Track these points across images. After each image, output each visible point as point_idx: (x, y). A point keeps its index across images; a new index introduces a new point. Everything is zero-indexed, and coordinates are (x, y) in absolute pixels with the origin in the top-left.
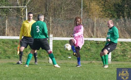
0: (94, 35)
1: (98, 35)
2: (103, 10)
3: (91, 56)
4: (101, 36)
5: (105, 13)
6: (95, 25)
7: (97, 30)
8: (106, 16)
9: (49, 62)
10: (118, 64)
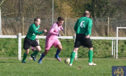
0: (64, 34)
1: (69, 34)
2: (73, 10)
3: (62, 54)
4: (71, 34)
5: (76, 13)
6: (66, 24)
7: (67, 29)
8: (77, 15)
9: (18, 59)
10: (84, 61)
